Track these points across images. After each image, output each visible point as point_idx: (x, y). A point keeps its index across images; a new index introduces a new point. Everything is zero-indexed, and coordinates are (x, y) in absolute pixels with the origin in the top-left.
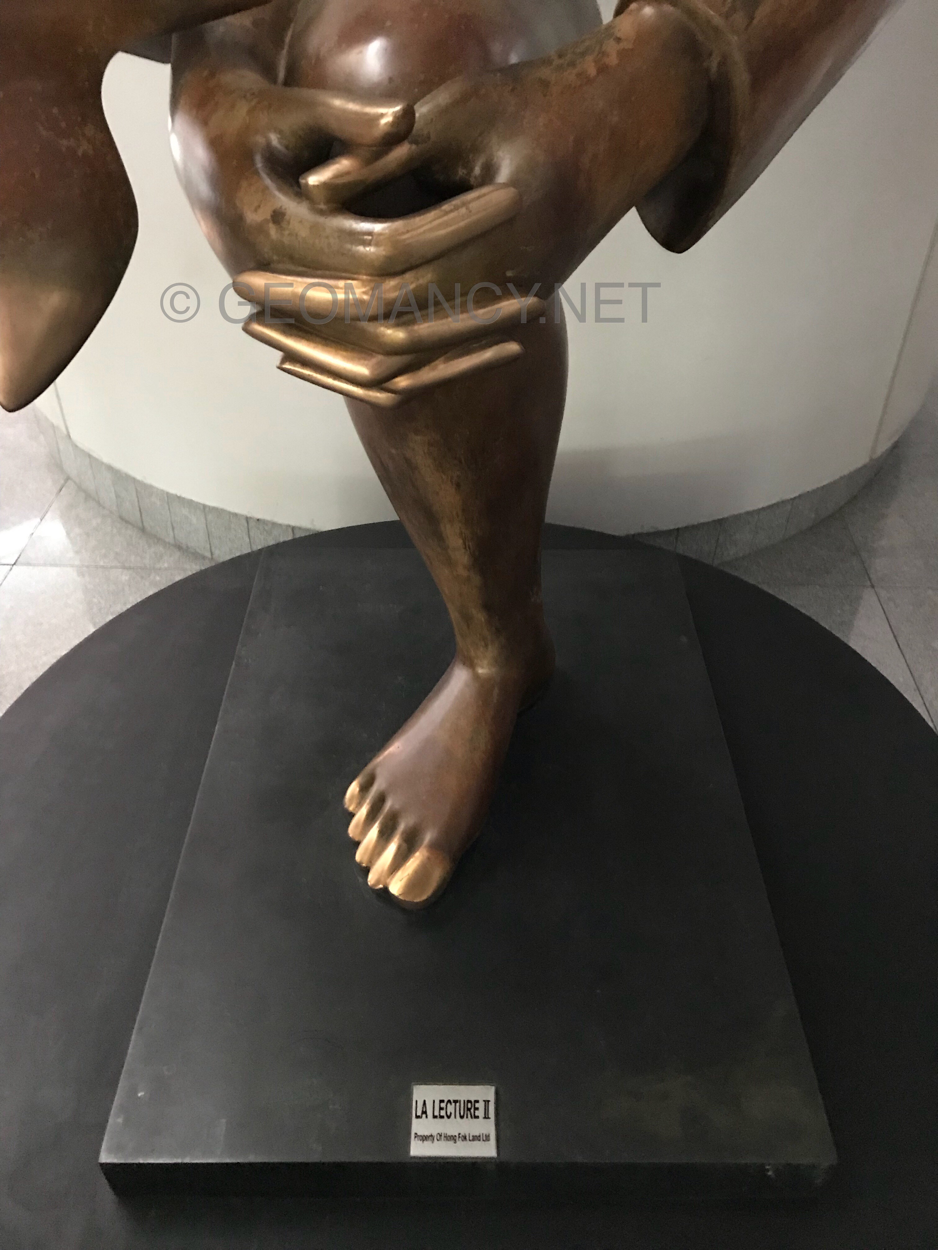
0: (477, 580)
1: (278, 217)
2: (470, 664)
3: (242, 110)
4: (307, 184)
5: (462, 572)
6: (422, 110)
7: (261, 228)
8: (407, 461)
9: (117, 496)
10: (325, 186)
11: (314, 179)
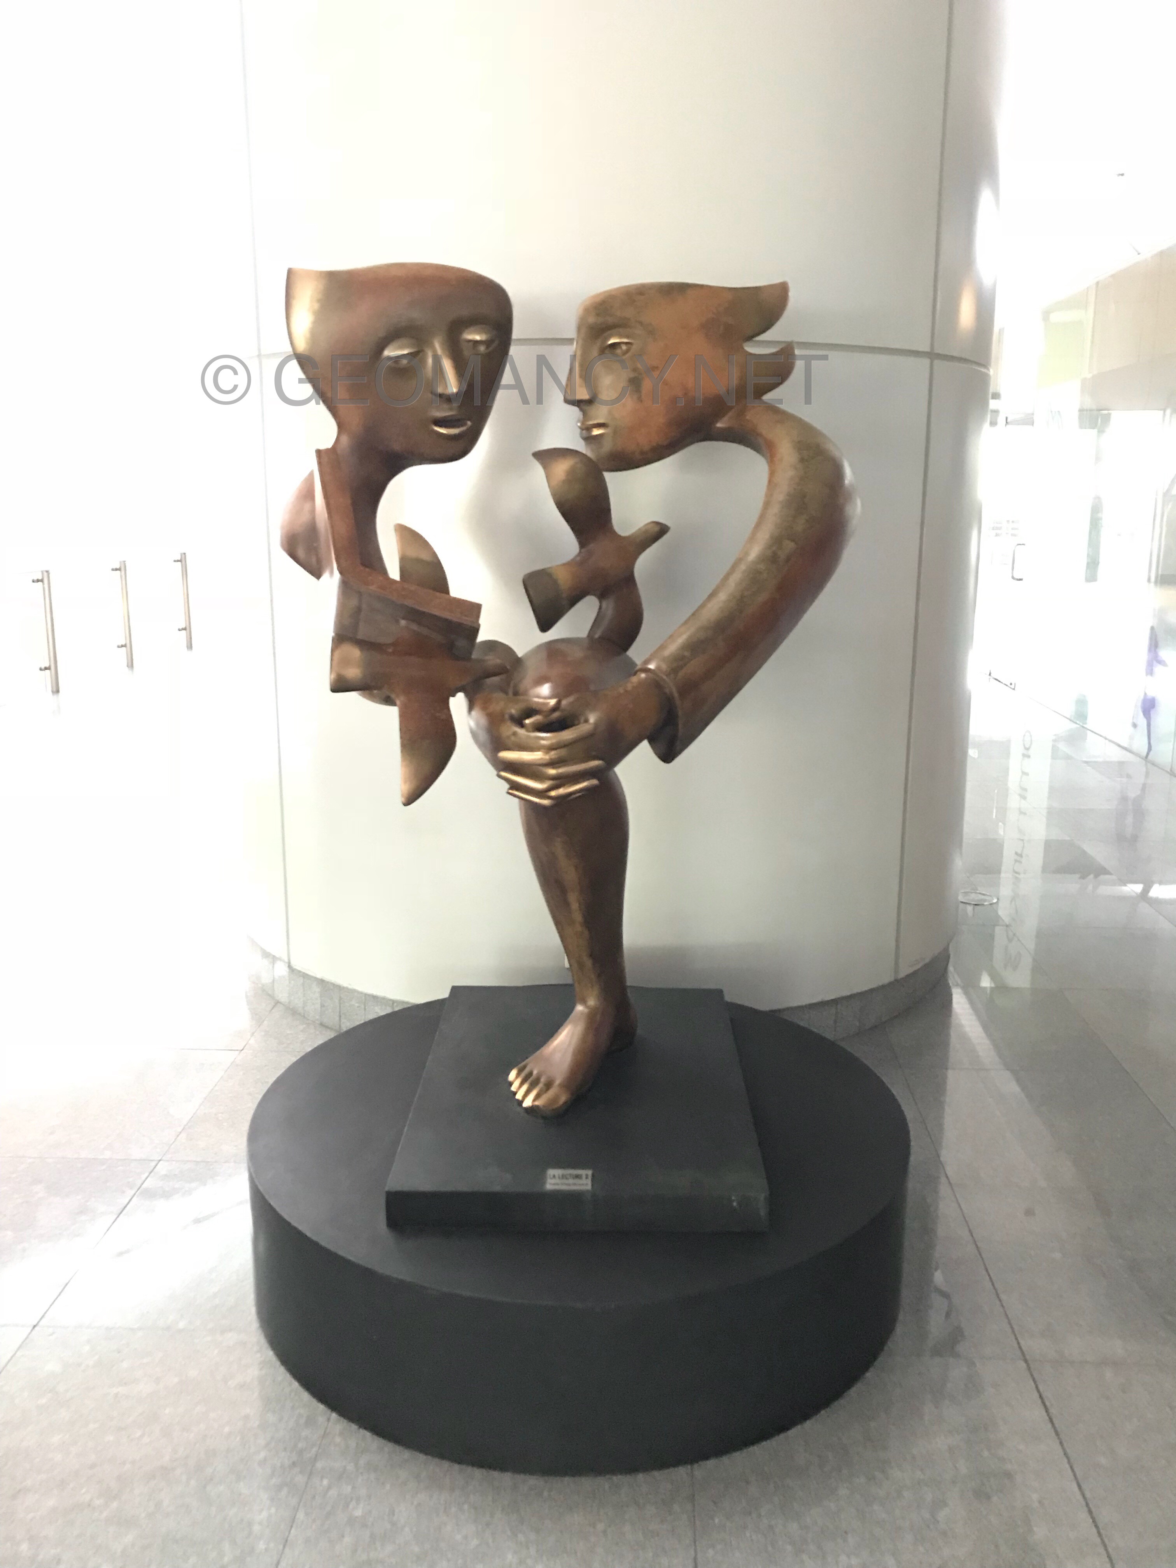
0: (586, 933)
1: (515, 734)
2: (584, 1001)
3: (502, 704)
4: (525, 723)
5: (579, 928)
6: (564, 702)
7: (508, 737)
8: (553, 853)
9: (322, 1006)
10: (530, 724)
11: (527, 721)
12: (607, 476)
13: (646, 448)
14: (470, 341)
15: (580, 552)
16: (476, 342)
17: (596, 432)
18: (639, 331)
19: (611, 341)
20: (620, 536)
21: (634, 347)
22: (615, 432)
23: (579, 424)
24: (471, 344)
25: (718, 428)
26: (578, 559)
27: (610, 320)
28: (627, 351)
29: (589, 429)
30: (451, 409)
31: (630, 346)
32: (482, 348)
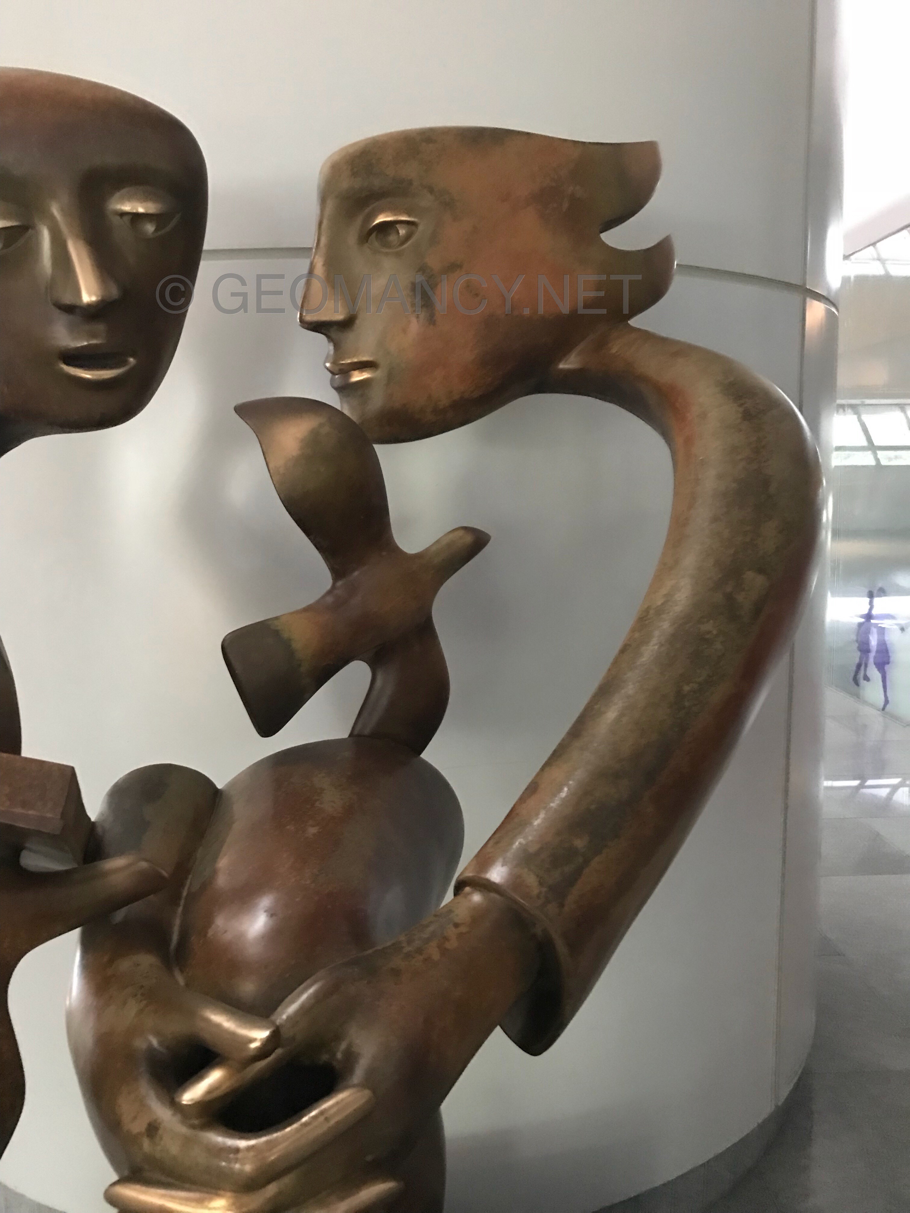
3: (131, 1011)
4: (181, 1103)
7: (136, 1139)
11: (187, 1098)
12: (380, 449)
13: (444, 402)
14: (123, 214)
15: (334, 587)
16: (136, 217)
17: (357, 377)
18: (426, 201)
19: (381, 219)
20: (405, 554)
21: (421, 228)
22: (390, 377)
23: (328, 365)
24: (126, 219)
25: (562, 370)
26: (330, 599)
27: (377, 183)
28: (408, 237)
29: (345, 371)
30: (94, 336)
31: (413, 228)
32: (150, 228)
